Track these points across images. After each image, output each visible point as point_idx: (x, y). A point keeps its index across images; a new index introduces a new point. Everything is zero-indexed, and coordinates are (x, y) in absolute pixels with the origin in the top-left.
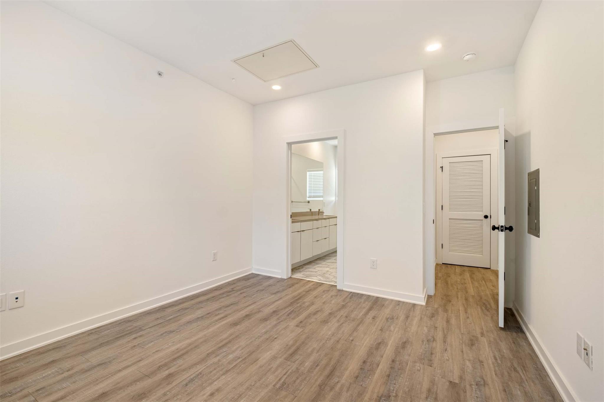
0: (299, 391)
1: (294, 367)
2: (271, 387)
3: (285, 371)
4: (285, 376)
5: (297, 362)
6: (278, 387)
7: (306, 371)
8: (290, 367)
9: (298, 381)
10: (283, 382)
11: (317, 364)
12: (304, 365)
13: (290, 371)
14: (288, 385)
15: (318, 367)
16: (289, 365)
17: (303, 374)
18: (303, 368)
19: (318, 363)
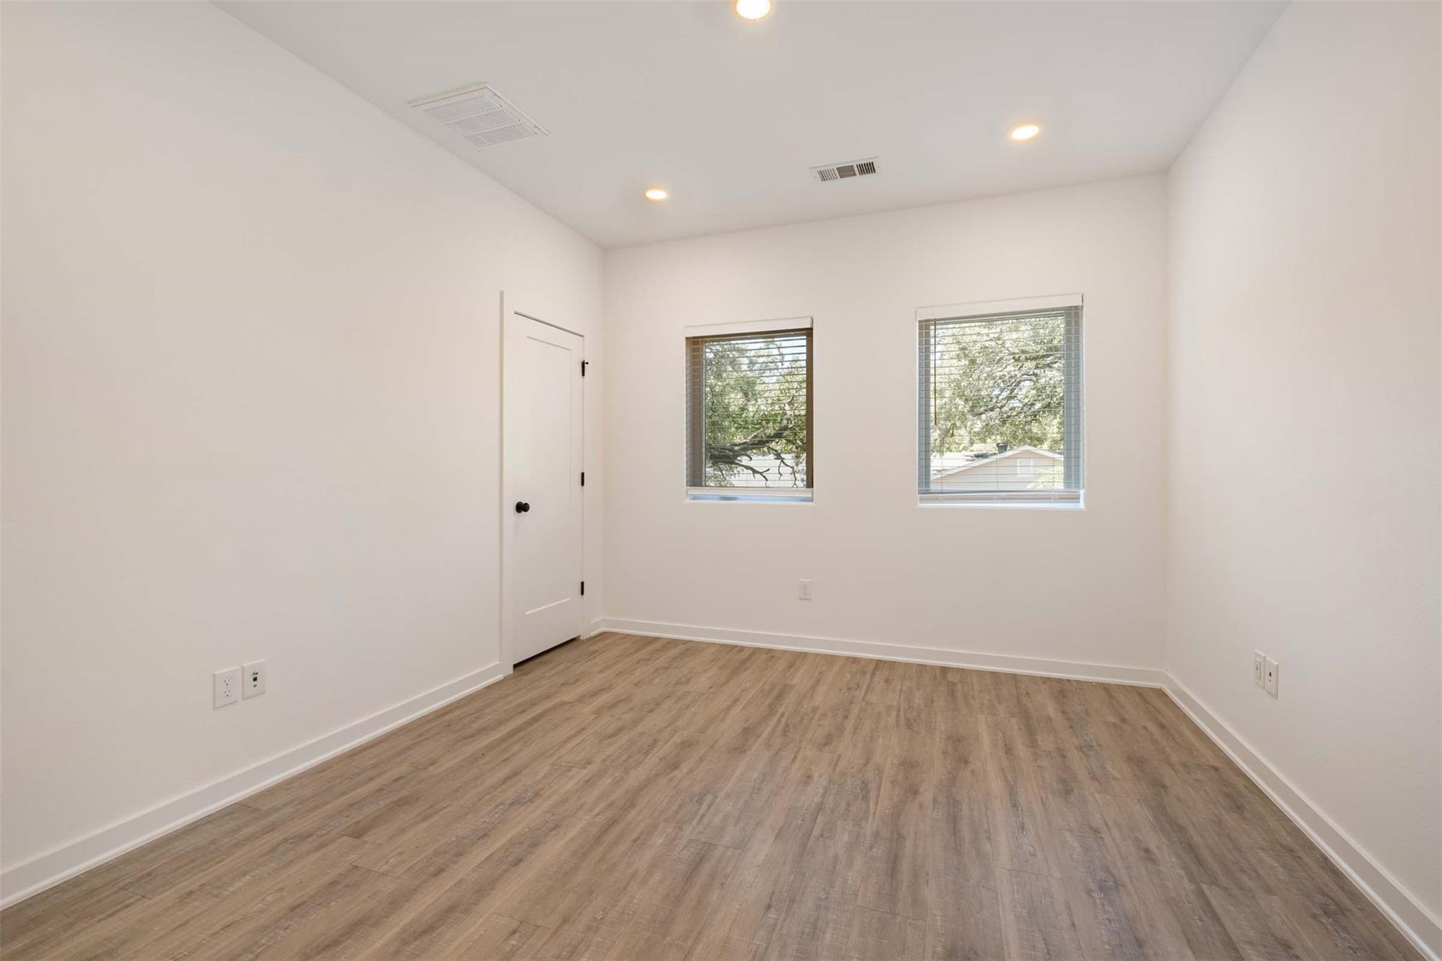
0: (671, 794)
1: (688, 831)
2: (722, 795)
3: (705, 821)
4: (702, 811)
5: (684, 842)
6: (708, 796)
7: (661, 825)
8: (696, 831)
9: (674, 808)
10: (702, 803)
11: (638, 842)
12: (666, 836)
13: (694, 823)
14: (691, 801)
15: (634, 836)
16: (701, 833)
17: (666, 820)
18: (669, 830)
19: (635, 845)
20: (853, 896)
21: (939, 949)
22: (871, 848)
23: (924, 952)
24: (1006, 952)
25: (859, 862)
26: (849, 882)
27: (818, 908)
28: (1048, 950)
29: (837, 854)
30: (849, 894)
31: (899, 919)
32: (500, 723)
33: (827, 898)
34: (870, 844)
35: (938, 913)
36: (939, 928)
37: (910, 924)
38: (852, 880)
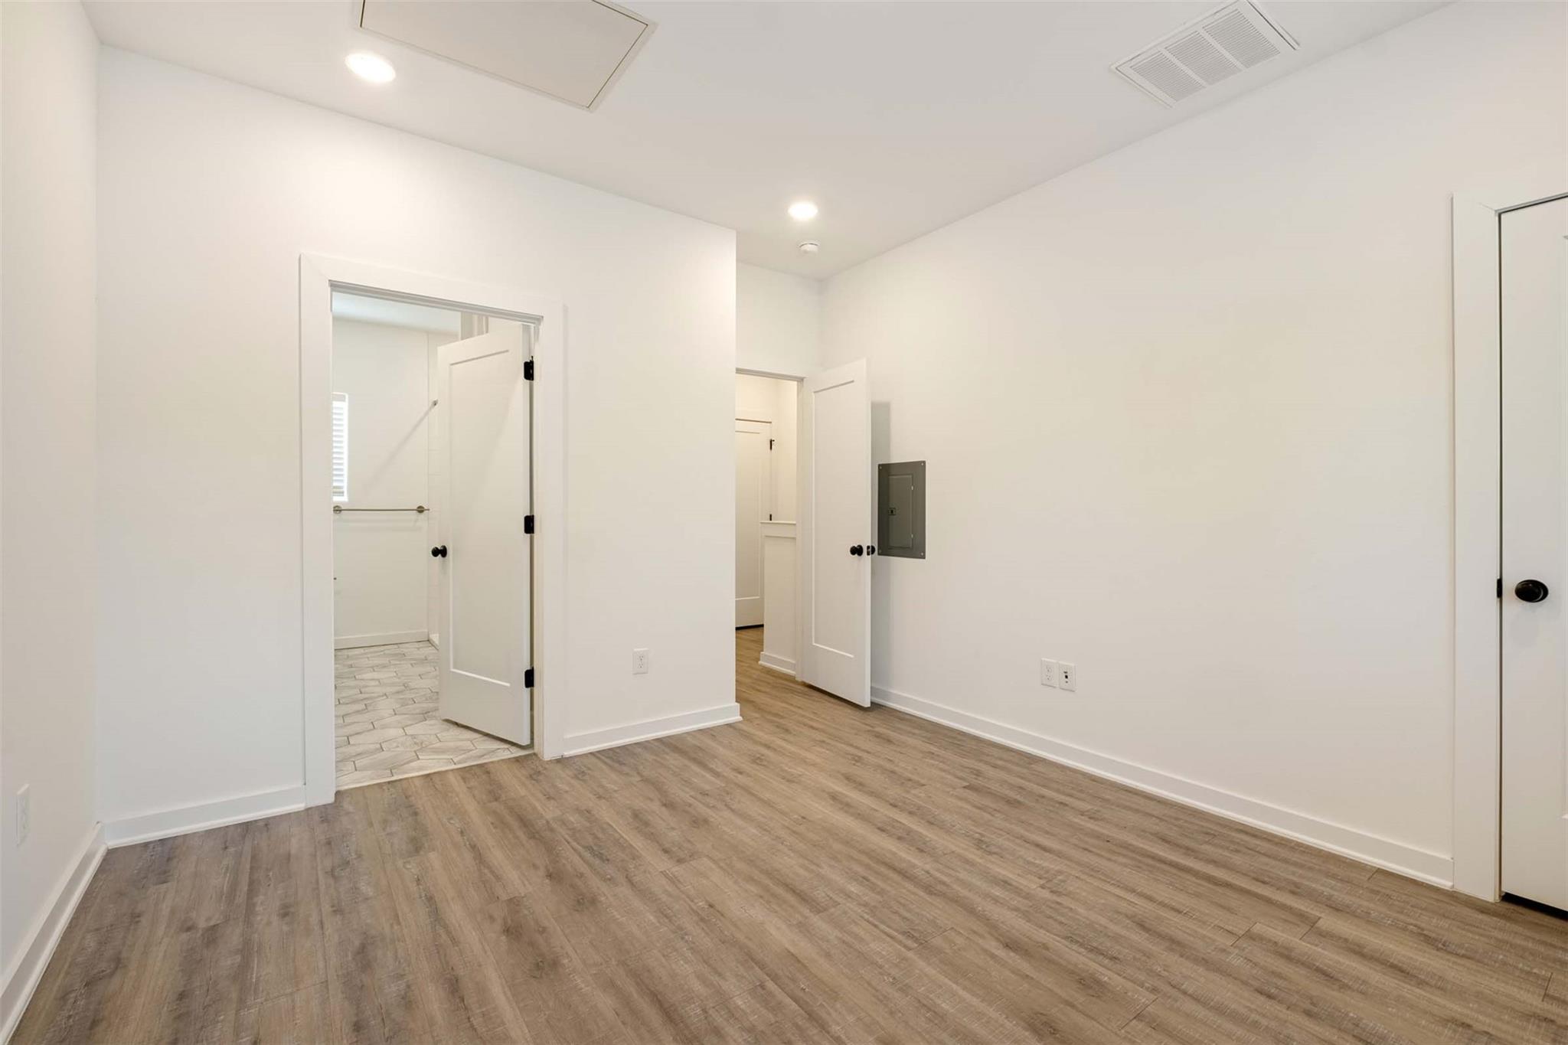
20: (666, 953)
21: (566, 961)
22: (705, 1011)
23: (576, 952)
24: (509, 993)
25: (697, 987)
26: (682, 962)
27: (680, 928)
28: (469, 1021)
29: (726, 980)
30: (671, 953)
31: (614, 962)
32: (1214, 862)
33: (683, 938)
34: (711, 1016)
35: (587, 988)
36: (576, 977)
37: (601, 964)
38: (682, 965)
